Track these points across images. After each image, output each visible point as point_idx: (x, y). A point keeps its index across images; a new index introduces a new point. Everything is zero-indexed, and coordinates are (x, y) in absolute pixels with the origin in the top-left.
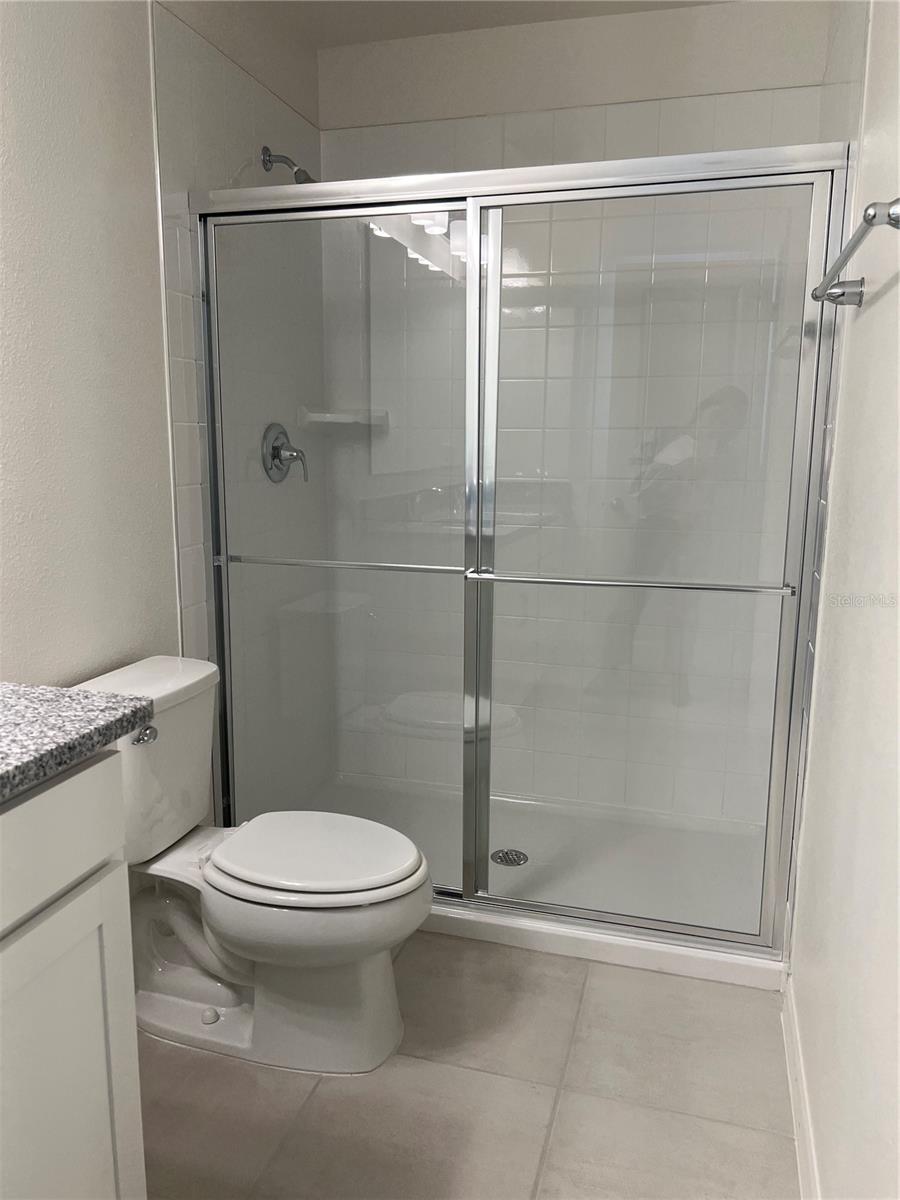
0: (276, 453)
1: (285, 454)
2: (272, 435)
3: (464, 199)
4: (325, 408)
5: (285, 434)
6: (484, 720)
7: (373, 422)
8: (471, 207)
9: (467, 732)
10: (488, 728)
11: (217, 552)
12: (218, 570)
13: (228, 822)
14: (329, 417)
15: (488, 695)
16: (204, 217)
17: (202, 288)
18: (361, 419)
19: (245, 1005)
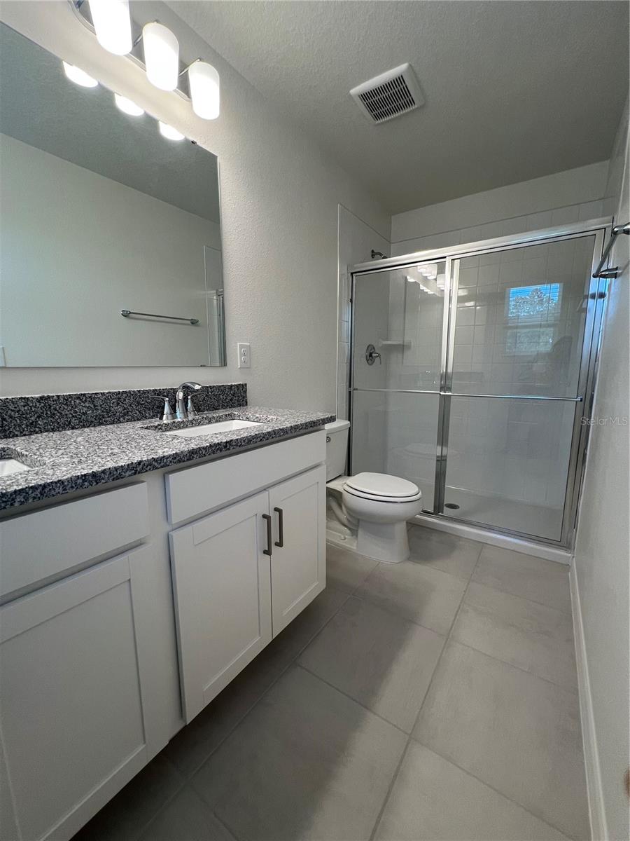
0: (371, 355)
1: (374, 355)
2: (370, 348)
3: (445, 257)
4: (387, 340)
5: (374, 348)
6: (444, 453)
7: (405, 344)
8: (448, 260)
9: (438, 457)
10: (446, 456)
11: (350, 386)
12: (350, 392)
13: (349, 475)
14: (389, 342)
15: (447, 446)
16: (352, 274)
17: (350, 298)
18: (401, 343)
19: (354, 537)
